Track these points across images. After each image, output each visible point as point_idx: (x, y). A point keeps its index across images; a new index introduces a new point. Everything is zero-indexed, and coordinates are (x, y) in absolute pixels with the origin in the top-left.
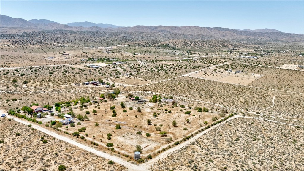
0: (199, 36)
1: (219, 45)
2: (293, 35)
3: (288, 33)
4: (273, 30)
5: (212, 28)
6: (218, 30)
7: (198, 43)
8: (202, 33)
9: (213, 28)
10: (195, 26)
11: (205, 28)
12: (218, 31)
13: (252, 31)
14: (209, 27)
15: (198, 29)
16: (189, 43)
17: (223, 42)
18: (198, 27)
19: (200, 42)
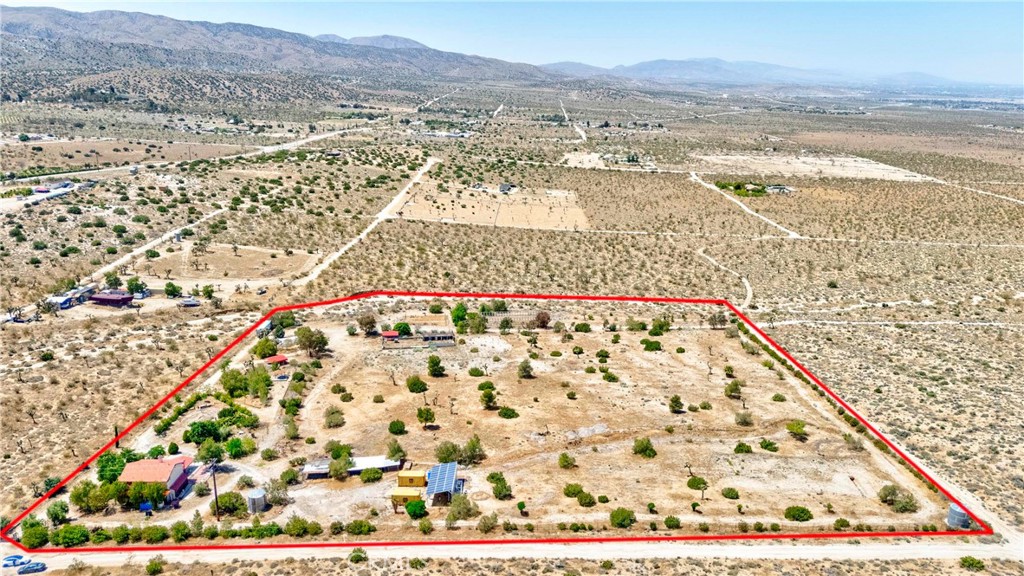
0: (197, 57)
1: (301, 92)
2: (470, 60)
3: (454, 54)
4: (407, 40)
5: (218, 26)
6: (247, 35)
7: (227, 83)
8: (193, 43)
9: (223, 25)
10: (150, 16)
11: (191, 23)
12: (247, 37)
13: (346, 40)
14: (208, 21)
15: (165, 25)
16: (193, 83)
17: (309, 81)
18: (161, 17)
19: (232, 81)
